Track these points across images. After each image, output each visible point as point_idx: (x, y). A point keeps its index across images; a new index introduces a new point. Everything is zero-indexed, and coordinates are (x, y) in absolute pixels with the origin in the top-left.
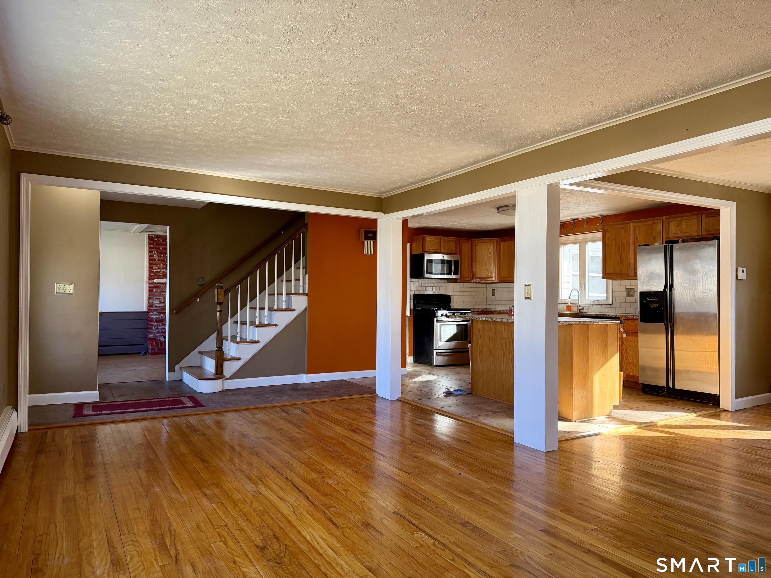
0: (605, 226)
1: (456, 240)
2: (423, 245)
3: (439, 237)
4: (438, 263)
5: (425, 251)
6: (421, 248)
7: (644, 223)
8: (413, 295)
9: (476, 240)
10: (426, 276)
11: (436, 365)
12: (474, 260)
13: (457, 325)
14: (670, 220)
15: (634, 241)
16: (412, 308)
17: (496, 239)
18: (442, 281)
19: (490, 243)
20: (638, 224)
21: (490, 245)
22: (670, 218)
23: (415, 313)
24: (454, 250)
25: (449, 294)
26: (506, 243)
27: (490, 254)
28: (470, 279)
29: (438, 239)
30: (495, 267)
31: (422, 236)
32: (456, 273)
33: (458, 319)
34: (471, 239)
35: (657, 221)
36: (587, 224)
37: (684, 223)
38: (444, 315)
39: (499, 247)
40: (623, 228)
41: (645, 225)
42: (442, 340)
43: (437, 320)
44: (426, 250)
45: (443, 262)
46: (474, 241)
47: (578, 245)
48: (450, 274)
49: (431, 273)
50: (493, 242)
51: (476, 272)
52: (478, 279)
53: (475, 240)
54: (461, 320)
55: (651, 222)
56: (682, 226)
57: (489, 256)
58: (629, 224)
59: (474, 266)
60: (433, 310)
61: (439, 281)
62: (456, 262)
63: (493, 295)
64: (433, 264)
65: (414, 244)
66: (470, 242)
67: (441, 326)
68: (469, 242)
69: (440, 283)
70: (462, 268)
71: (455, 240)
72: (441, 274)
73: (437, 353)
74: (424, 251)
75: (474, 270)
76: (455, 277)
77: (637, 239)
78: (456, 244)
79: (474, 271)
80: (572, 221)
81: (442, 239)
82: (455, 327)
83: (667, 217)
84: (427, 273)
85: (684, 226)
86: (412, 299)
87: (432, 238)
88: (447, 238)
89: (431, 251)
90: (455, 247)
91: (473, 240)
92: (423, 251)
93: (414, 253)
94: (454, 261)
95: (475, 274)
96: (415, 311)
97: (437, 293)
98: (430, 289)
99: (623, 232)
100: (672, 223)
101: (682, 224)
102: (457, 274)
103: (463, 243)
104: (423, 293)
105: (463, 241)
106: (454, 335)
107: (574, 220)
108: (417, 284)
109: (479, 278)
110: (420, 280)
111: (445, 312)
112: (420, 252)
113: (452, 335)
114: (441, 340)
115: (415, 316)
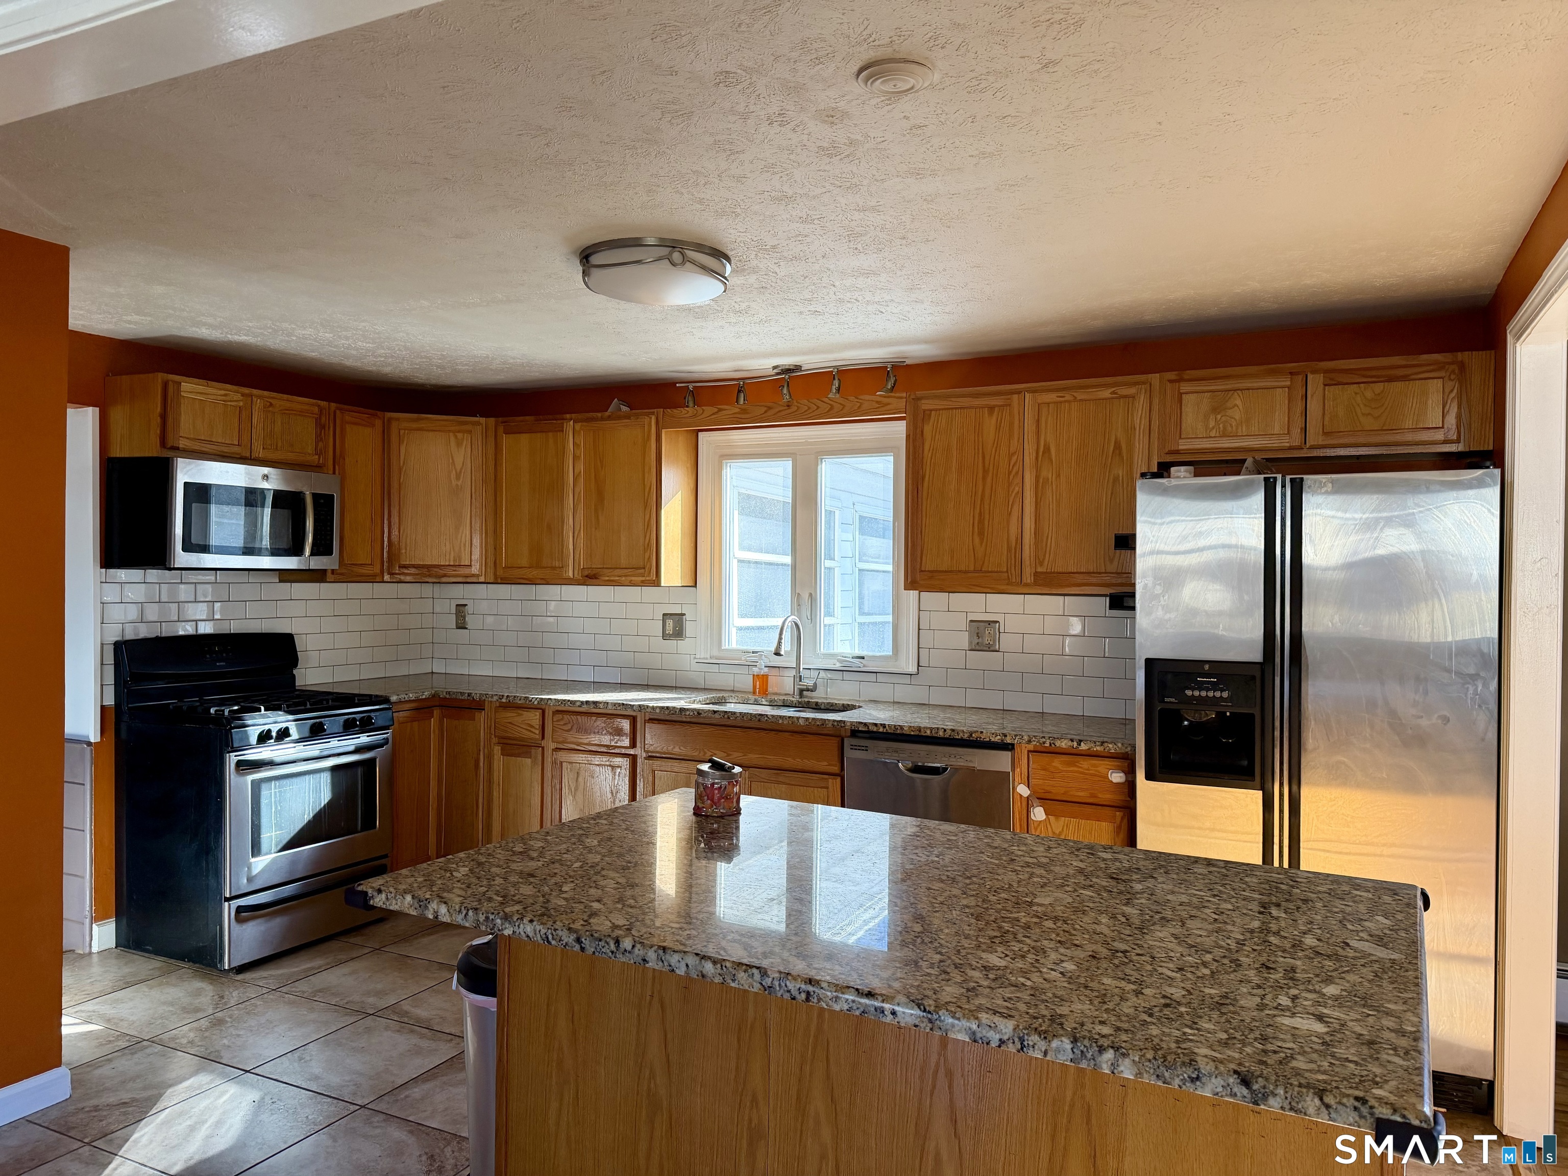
0: (919, 399)
1: (321, 411)
2: (164, 417)
3: (246, 390)
4: (236, 503)
5: (178, 449)
6: (156, 431)
7: (1080, 395)
8: (118, 646)
9: (402, 420)
10: (182, 558)
11: (235, 964)
12: (395, 499)
13: (335, 769)
14: (1185, 387)
15: (1037, 458)
16: (110, 701)
17: (483, 420)
18: (253, 578)
19: (460, 435)
20: (1052, 397)
21: (459, 444)
22: (1180, 380)
23: (124, 727)
24: (310, 449)
25: (288, 631)
26: (524, 438)
27: (458, 478)
28: (377, 569)
29: (239, 397)
30: (477, 526)
31: (161, 375)
32: (322, 547)
33: (335, 744)
34: (379, 413)
35: (1132, 391)
36: (838, 390)
37: (1238, 402)
38: (274, 734)
39: (491, 451)
40: (991, 409)
41: (1081, 400)
42: (264, 846)
43: (239, 764)
44: (182, 443)
45: (252, 497)
46: (394, 424)
47: (788, 464)
48: (296, 550)
49: (205, 549)
50: (470, 432)
51: (403, 545)
52: (412, 571)
53: (398, 419)
54: (352, 748)
55: (1106, 393)
56: (1229, 412)
57: (454, 483)
58: (1015, 397)
59: (395, 519)
60: (220, 713)
61: (244, 577)
62: (324, 503)
63: (461, 625)
64: (214, 509)
65: (118, 415)
66: (378, 423)
67: (256, 785)
68: (373, 425)
69: (249, 590)
70: (347, 525)
71: (316, 410)
72: (248, 551)
73: (240, 909)
74: (170, 445)
75: (395, 532)
76: (317, 563)
77: (1047, 449)
78: (320, 427)
79: (394, 538)
80: (778, 374)
81: (258, 403)
82: (326, 778)
83: (1172, 375)
84: (188, 547)
85: (1237, 414)
86: (110, 659)
87: (209, 390)
88: (281, 401)
89: (207, 448)
90: (319, 438)
91: (390, 420)
92: (163, 443)
93: (117, 452)
94: (315, 496)
95: (399, 549)
96: (126, 718)
97: (235, 627)
98: (199, 611)
99: (990, 424)
100: (1189, 401)
101: (1229, 404)
102: (329, 552)
103: (348, 428)
104: (167, 631)
105: (347, 418)
106: (319, 817)
107: (788, 371)
108: (136, 593)
109: (414, 566)
110: (153, 574)
111: (276, 720)
112: (151, 449)
113: (308, 816)
114: (256, 849)
115: (124, 735)
